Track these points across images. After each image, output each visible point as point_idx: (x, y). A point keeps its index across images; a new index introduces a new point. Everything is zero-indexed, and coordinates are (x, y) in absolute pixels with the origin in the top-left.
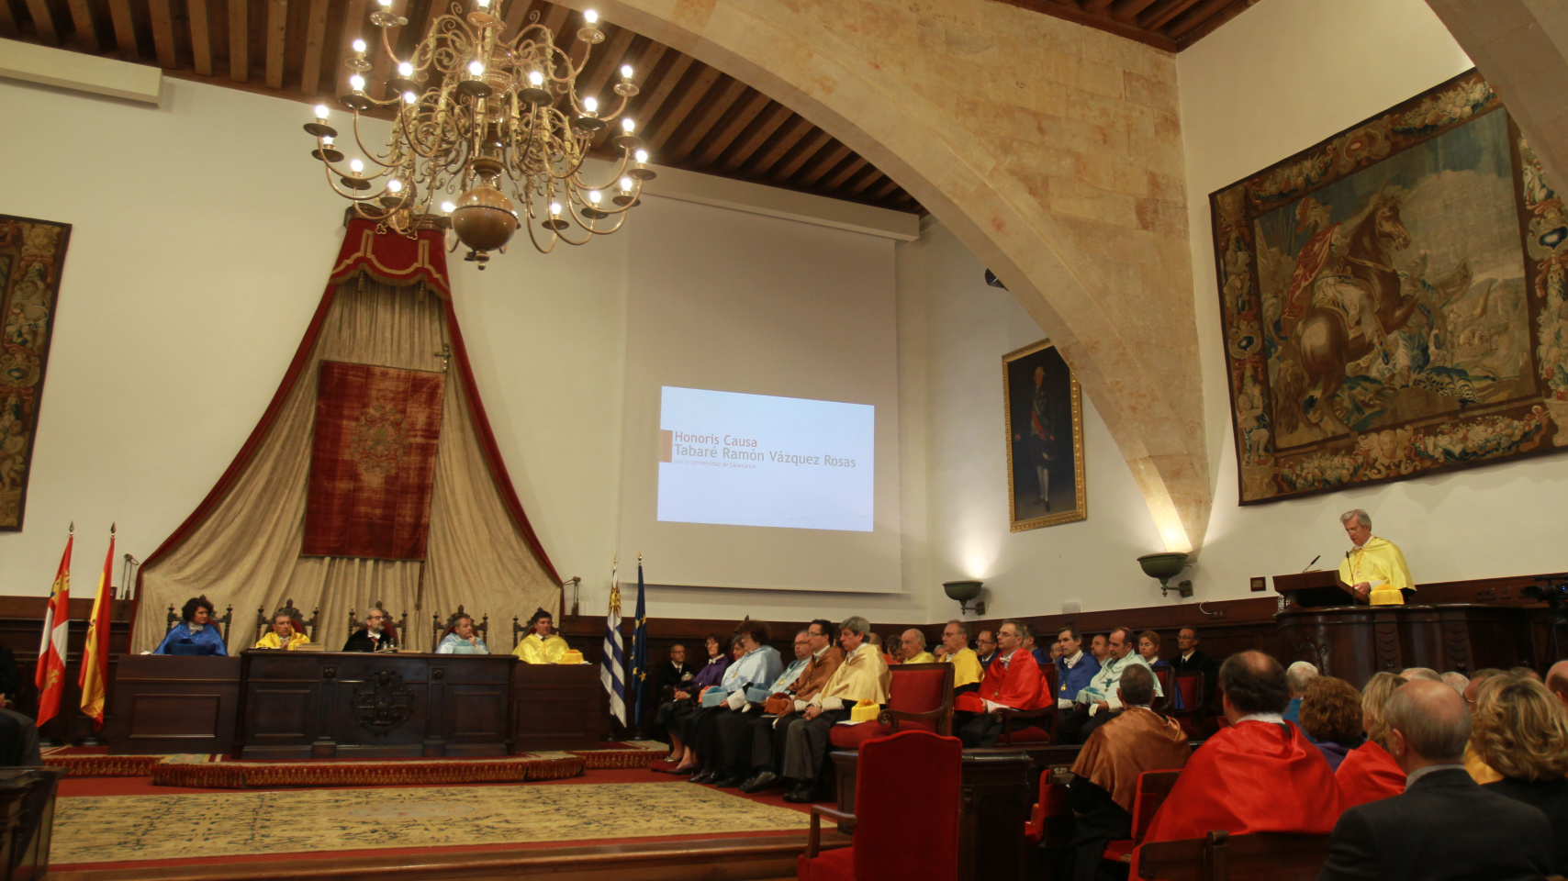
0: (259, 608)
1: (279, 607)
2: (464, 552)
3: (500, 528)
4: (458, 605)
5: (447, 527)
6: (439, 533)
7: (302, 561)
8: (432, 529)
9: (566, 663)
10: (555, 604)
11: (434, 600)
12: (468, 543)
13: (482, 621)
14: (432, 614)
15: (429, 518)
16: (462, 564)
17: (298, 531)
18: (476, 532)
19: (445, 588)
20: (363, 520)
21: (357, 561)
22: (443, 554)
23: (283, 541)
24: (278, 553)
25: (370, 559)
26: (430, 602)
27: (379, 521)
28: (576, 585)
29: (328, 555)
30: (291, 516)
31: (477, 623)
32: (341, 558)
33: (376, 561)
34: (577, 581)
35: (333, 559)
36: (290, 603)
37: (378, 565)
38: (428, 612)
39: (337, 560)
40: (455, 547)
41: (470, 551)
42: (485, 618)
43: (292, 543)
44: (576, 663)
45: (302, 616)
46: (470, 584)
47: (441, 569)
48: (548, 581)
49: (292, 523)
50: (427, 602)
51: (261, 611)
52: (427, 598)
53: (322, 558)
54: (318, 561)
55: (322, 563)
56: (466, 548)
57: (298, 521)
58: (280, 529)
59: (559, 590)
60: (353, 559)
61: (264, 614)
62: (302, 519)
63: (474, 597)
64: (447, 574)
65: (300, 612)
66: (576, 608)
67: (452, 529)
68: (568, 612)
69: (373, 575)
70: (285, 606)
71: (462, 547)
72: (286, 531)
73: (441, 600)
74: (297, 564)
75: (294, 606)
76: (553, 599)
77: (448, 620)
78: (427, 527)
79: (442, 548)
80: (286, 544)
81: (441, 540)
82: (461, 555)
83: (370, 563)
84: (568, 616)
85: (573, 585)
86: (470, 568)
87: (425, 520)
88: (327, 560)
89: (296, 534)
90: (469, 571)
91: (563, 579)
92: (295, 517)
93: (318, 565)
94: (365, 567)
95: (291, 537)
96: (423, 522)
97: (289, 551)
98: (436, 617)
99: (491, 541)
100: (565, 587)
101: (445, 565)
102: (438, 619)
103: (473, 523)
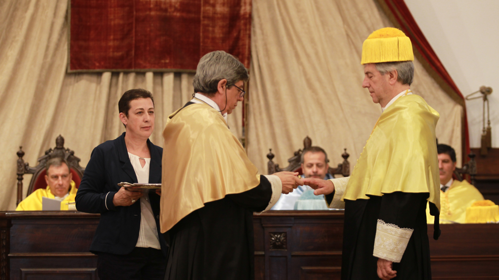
0: (17, 150)
1: (46, 149)
2: (308, 56)
3: (360, 15)
4: (304, 137)
5: (279, 18)
6: (268, 27)
7: (72, 79)
8: (256, 20)
9: (474, 222)
10: (453, 131)
11: (267, 131)
12: (312, 41)
13: (341, 161)
14: (266, 152)
15: (251, 4)
16: (305, 74)
17: (61, 35)
18: (324, 23)
19: (281, 111)
20: (153, 13)
21: (149, 76)
22: (276, 60)
23: (42, 52)
24: (36, 71)
25: (168, 72)
26: (261, 134)
27: (178, 14)
28: (485, 99)
29: (107, 68)
30: (50, 12)
31: (333, 164)
32: (126, 73)
33: (178, 75)
34: (486, 92)
35: (115, 75)
36: (60, 141)
37: (180, 81)
38: (260, 150)
39: (121, 76)
40: (294, 48)
41: (317, 54)
42: (346, 156)
43: (54, 55)
44: (489, 221)
45: (79, 160)
46: (320, 105)
47: (274, 83)
48: (441, 95)
49: (53, 24)
50: (257, 135)
51: (21, 154)
52: (256, 128)
53: (100, 74)
54: (94, 78)
55: (99, 83)
56: (310, 50)
57: (60, 21)
58: (35, 33)
59: (458, 109)
60: (144, 74)
61: (26, 159)
62: (66, 18)
63: (327, 124)
64: (284, 89)
65: (76, 155)
66: (487, 137)
67: (287, 19)
68: (475, 142)
69: (174, 97)
70: (53, 145)
71: (303, 47)
72: (45, 36)
73: (278, 131)
74: (64, 85)
75: (66, 146)
76: (450, 123)
77: (290, 161)
78: (249, 19)
79: (274, 50)
80: (46, 56)
81: (271, 39)
82: (304, 59)
83: (169, 79)
84: (473, 150)
85: (481, 100)
86: (319, 80)
87: (244, 9)
88: (107, 76)
89: (59, 40)
90: (317, 85)
91: (464, 91)
92: (55, 14)
93: (93, 86)
94: (162, 84)
95: (52, 45)
96: (242, 12)
97: (51, 66)
98: (270, 157)
99: (348, 35)
100: (468, 103)
101: (280, 76)
102: (274, 160)
103: (318, 8)
